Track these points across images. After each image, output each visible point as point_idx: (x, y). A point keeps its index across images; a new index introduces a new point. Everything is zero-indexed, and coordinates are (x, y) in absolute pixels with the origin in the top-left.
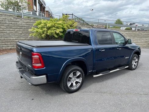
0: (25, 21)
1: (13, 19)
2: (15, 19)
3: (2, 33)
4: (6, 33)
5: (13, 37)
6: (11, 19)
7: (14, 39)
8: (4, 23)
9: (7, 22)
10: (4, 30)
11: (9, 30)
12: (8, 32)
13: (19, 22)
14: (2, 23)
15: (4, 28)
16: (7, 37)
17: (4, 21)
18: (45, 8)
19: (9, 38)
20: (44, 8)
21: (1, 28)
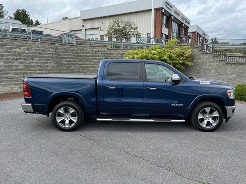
0: (120, 53)
1: (106, 50)
2: (109, 51)
6: (104, 51)
8: (96, 56)
9: (100, 55)
10: (95, 64)
13: (113, 54)
14: (95, 56)
17: (97, 53)
18: (189, 29)
20: (186, 28)
21: (93, 62)
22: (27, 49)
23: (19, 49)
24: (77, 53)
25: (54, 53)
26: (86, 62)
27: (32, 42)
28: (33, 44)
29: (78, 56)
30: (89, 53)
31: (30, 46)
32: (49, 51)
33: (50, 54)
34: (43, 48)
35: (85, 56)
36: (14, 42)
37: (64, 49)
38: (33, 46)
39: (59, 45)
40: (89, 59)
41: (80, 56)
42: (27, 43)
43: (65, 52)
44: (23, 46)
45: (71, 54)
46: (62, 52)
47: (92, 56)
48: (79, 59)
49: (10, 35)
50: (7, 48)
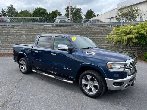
2: (109, 29)
3: (98, 40)
4: (100, 40)
5: (104, 44)
6: (106, 30)
7: (105, 45)
8: (100, 33)
10: (99, 38)
11: (103, 38)
12: (101, 40)
15: (100, 37)
16: (100, 44)
17: (101, 31)
19: (101, 44)
21: (97, 37)
22: (60, 31)
23: (56, 31)
24: (89, 32)
25: (74, 32)
26: (93, 37)
27: (63, 27)
28: (64, 28)
29: (89, 33)
30: (96, 31)
31: (62, 29)
32: (71, 31)
33: (72, 33)
34: (68, 30)
35: (93, 33)
36: (54, 28)
37: (80, 30)
38: (63, 29)
39: (78, 28)
40: (96, 35)
41: (91, 33)
42: (60, 28)
43: (81, 32)
44: (58, 29)
45: (85, 32)
46: (79, 31)
47: (98, 33)
48: (90, 35)
49: (55, 24)
50: (51, 31)
